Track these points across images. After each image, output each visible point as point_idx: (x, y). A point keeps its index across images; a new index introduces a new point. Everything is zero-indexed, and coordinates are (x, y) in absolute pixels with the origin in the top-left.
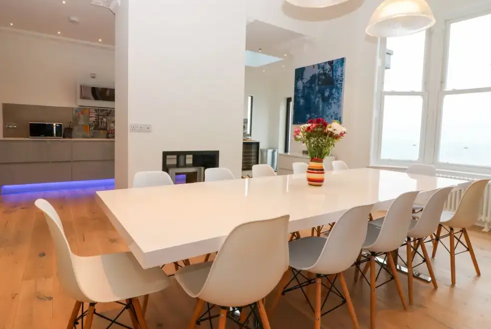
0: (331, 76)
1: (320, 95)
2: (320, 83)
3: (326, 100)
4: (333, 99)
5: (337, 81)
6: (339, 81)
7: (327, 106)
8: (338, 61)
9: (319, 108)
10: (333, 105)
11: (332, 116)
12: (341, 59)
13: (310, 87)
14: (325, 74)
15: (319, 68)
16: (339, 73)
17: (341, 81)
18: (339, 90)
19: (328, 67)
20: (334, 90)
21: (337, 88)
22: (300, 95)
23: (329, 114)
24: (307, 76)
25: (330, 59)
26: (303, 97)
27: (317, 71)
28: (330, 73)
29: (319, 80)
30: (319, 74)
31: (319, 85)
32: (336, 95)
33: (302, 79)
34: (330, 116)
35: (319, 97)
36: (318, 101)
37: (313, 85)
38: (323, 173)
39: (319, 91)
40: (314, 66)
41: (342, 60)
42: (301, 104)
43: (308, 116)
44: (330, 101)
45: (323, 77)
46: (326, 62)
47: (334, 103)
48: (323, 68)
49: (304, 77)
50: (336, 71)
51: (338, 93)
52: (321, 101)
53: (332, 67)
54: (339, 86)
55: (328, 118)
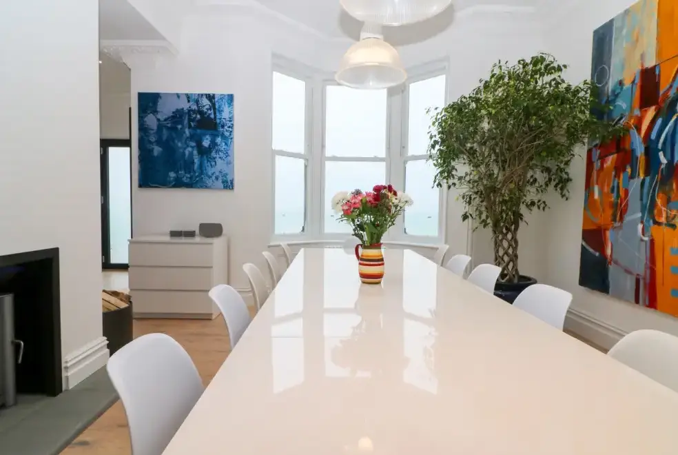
0: (212, 116)
1: (193, 144)
2: (192, 124)
3: (204, 152)
4: (217, 151)
5: (223, 127)
6: (226, 127)
7: (208, 161)
8: (222, 97)
9: (193, 163)
10: (219, 161)
11: (217, 178)
12: (228, 95)
13: (173, 129)
14: (201, 113)
15: (189, 101)
16: (225, 115)
17: (229, 127)
18: (228, 139)
19: (205, 102)
20: (219, 140)
21: (223, 136)
22: (153, 139)
23: (213, 174)
24: (166, 110)
25: (211, 92)
26: (159, 142)
27: (185, 105)
28: (209, 112)
29: (190, 120)
30: (190, 111)
31: (190, 127)
32: (223, 146)
33: (155, 112)
34: (214, 178)
35: (192, 147)
36: (191, 154)
37: (179, 127)
38: (383, 264)
39: (192, 137)
40: (178, 96)
41: (231, 98)
42: (156, 153)
43: (172, 175)
44: (213, 154)
45: (199, 116)
46: (202, 95)
47: (220, 158)
48: (197, 102)
49: (158, 110)
50: (221, 112)
51: (226, 144)
52: (195, 152)
53: (214, 105)
54: (227, 134)
55: (211, 181)
